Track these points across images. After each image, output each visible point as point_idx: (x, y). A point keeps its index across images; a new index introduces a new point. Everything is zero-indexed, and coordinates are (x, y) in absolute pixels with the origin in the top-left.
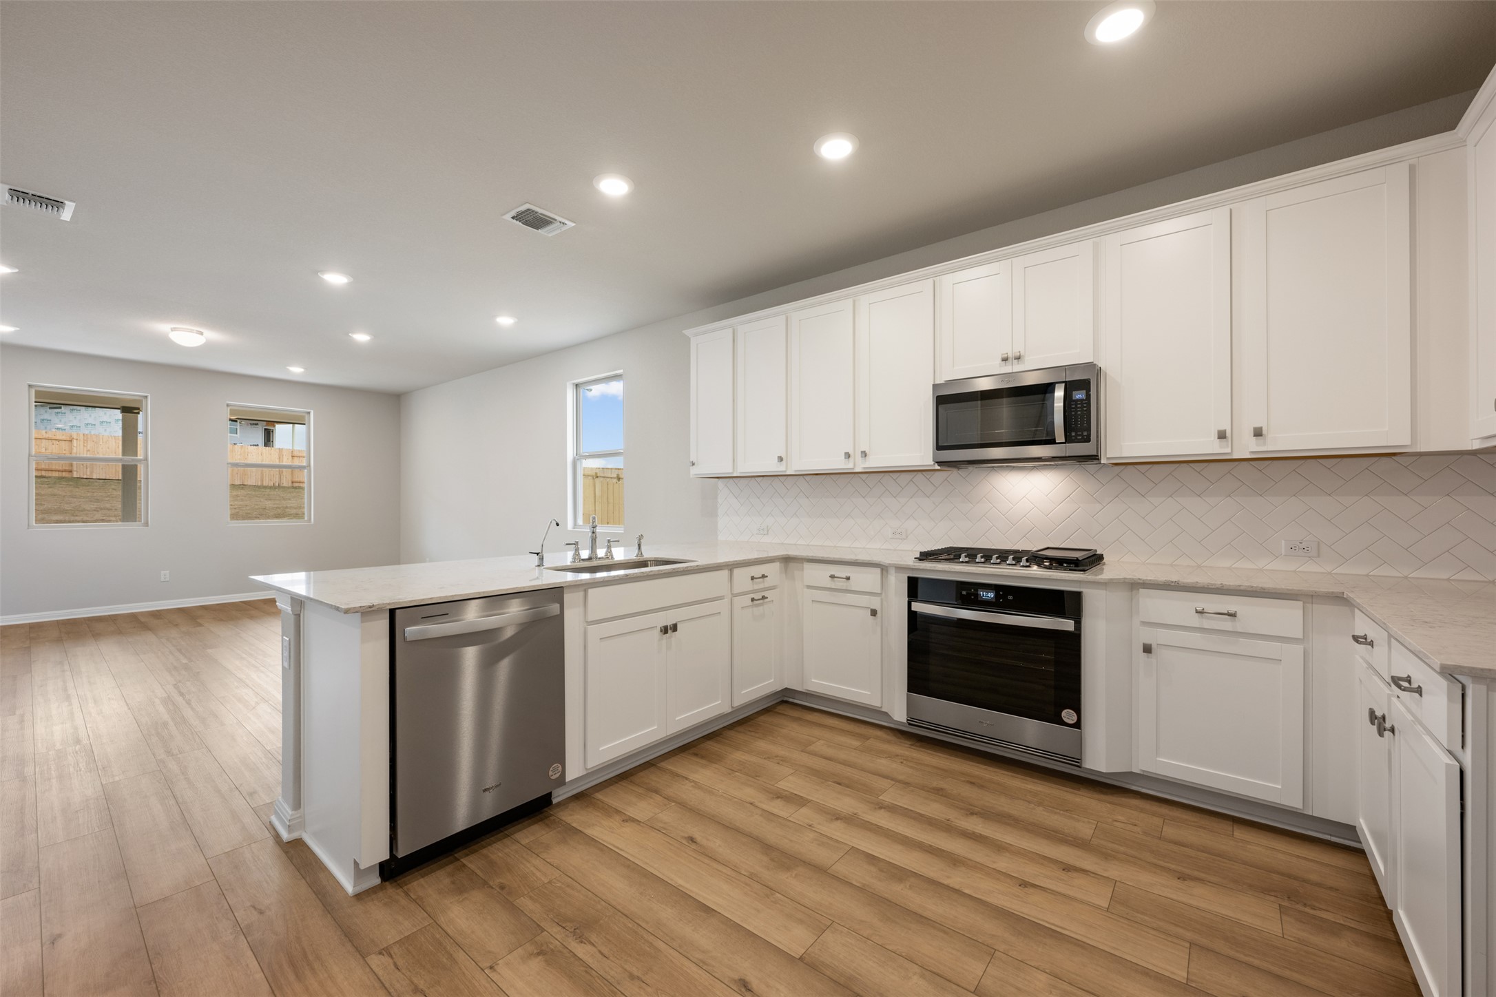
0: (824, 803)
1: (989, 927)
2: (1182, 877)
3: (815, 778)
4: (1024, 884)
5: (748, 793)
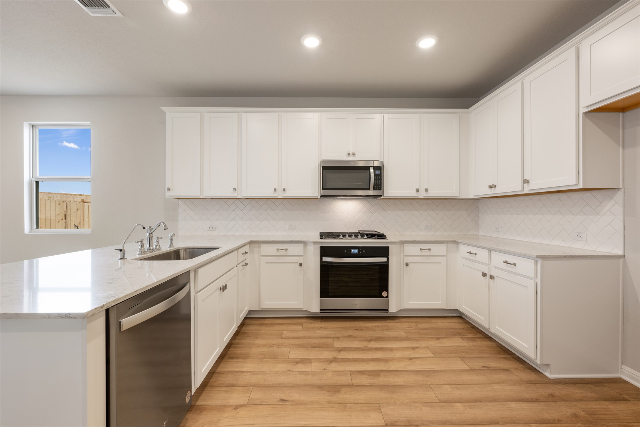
0: (317, 358)
1: (419, 378)
2: (438, 339)
3: (302, 348)
4: (410, 359)
5: (281, 367)
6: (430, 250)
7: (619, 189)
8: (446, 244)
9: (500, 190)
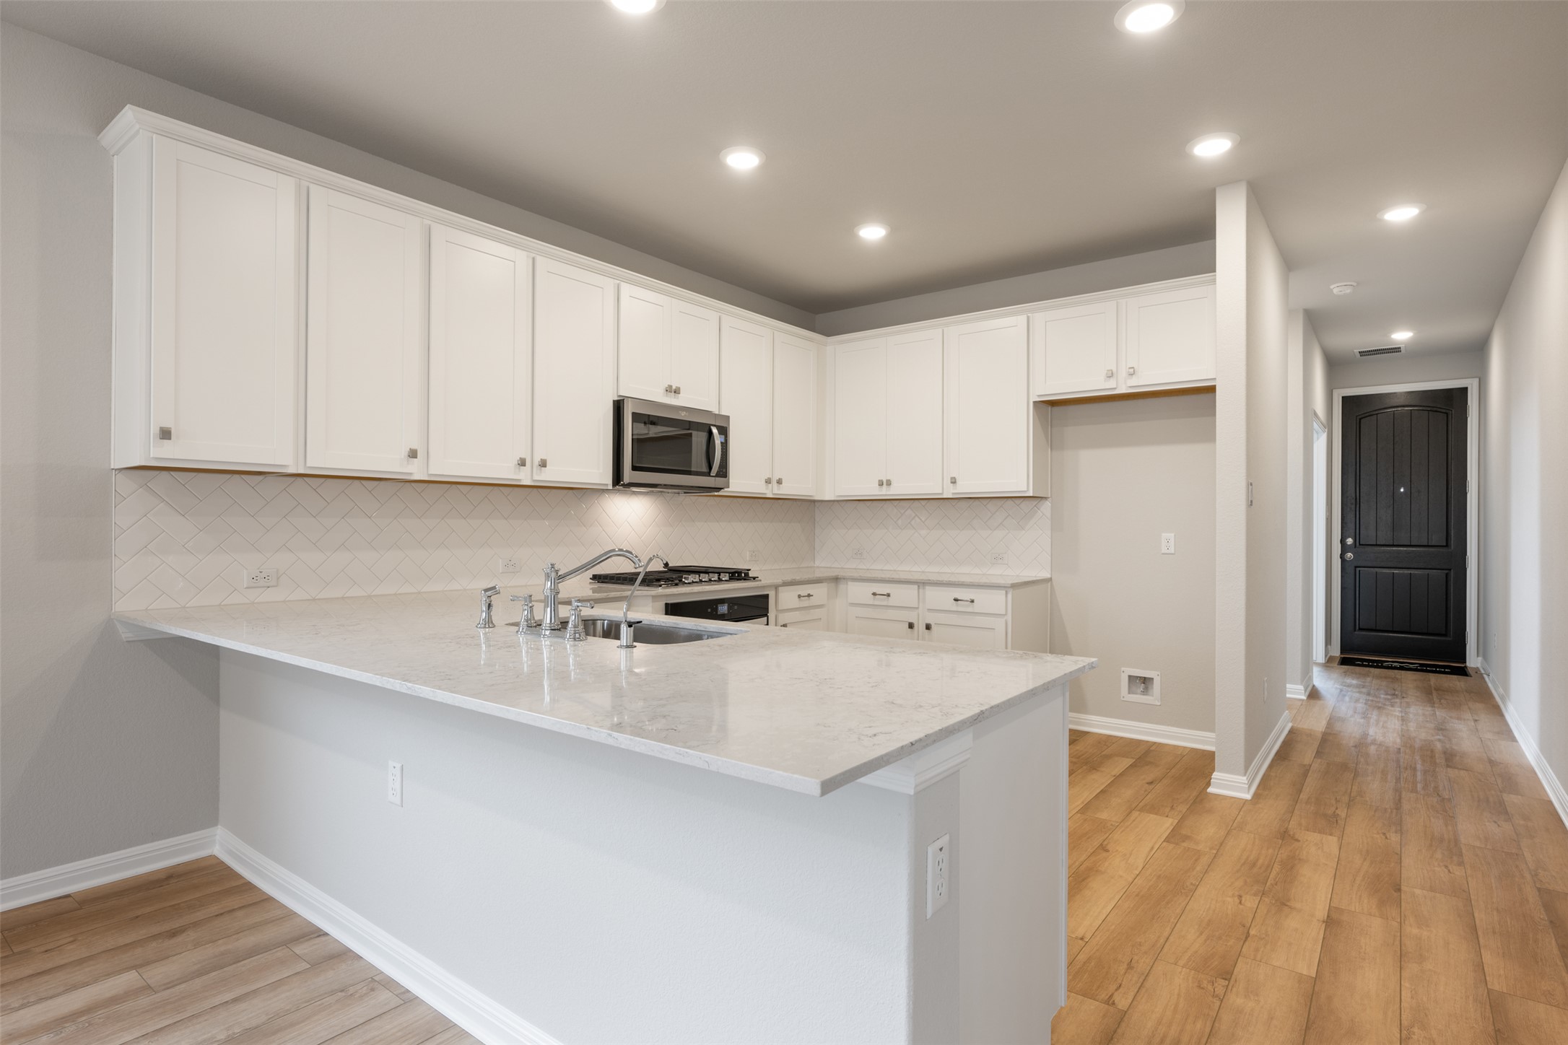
6: (809, 596)
7: (1046, 498)
8: (826, 584)
9: (897, 490)
